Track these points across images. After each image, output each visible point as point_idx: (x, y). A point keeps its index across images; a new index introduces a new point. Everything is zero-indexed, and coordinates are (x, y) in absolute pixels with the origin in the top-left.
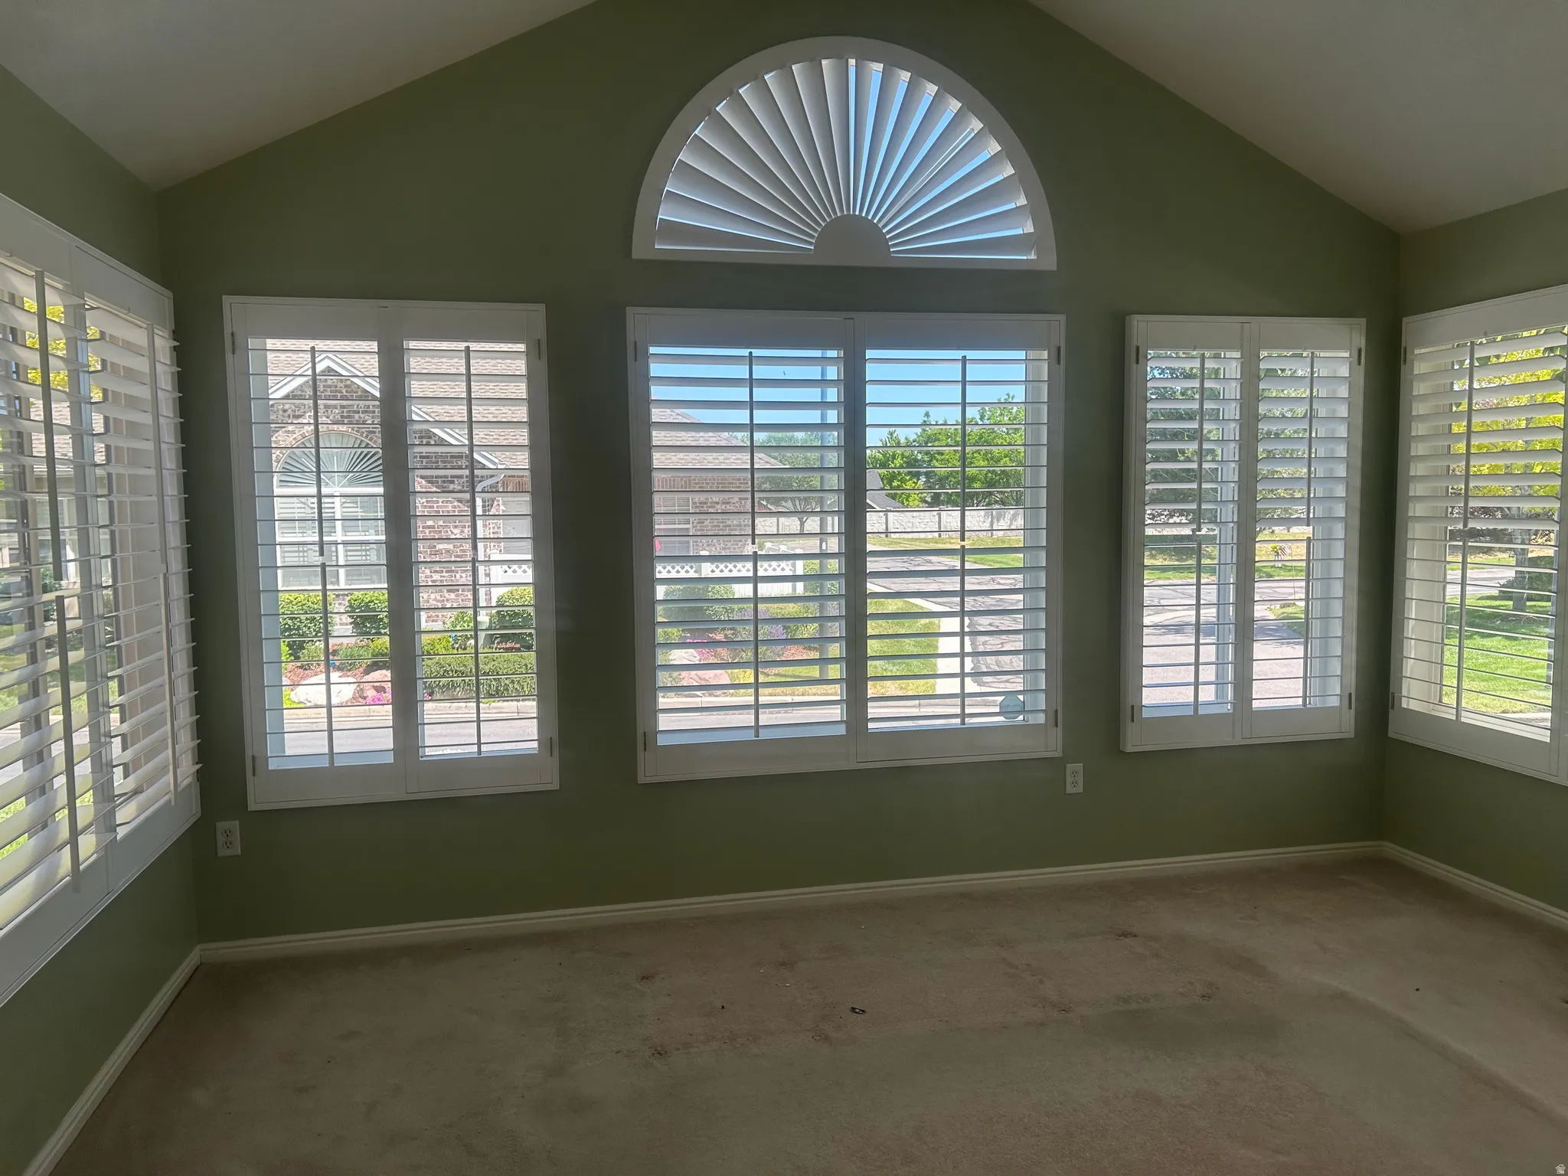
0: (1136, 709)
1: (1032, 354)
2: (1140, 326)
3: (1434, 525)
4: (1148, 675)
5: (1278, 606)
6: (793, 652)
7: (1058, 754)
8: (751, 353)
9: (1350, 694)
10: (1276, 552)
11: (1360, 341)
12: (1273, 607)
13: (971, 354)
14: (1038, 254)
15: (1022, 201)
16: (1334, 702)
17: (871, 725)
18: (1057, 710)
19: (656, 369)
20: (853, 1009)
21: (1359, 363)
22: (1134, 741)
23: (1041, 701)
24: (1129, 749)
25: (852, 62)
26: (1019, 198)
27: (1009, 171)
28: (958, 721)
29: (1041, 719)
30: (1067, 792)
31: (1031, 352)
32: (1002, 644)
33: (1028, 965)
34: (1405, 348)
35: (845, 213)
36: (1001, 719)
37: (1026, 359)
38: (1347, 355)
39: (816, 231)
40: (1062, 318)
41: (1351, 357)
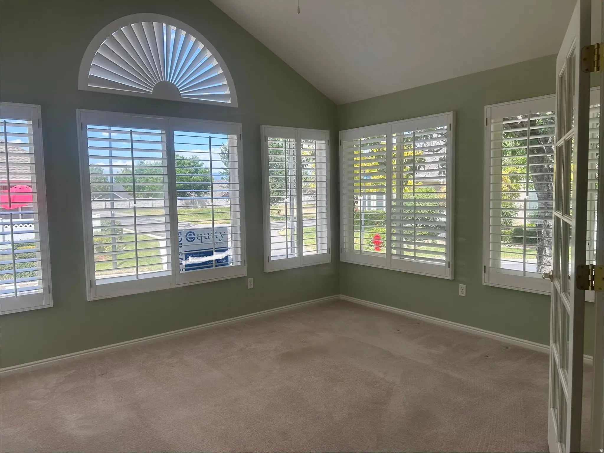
0: (269, 258)
1: (230, 136)
2: (266, 129)
4: (273, 246)
7: (246, 275)
8: (130, 130)
9: (330, 249)
11: (328, 138)
13: (212, 135)
14: (232, 101)
15: (225, 82)
16: (325, 252)
18: (245, 260)
19: (90, 134)
21: (328, 145)
22: (268, 269)
23: (239, 258)
24: (267, 271)
25: (164, 25)
26: (224, 81)
27: (221, 71)
29: (239, 263)
30: (248, 288)
31: (230, 135)
34: (340, 141)
35: (164, 80)
37: (228, 138)
39: (153, 85)
40: (241, 124)
41: (326, 143)
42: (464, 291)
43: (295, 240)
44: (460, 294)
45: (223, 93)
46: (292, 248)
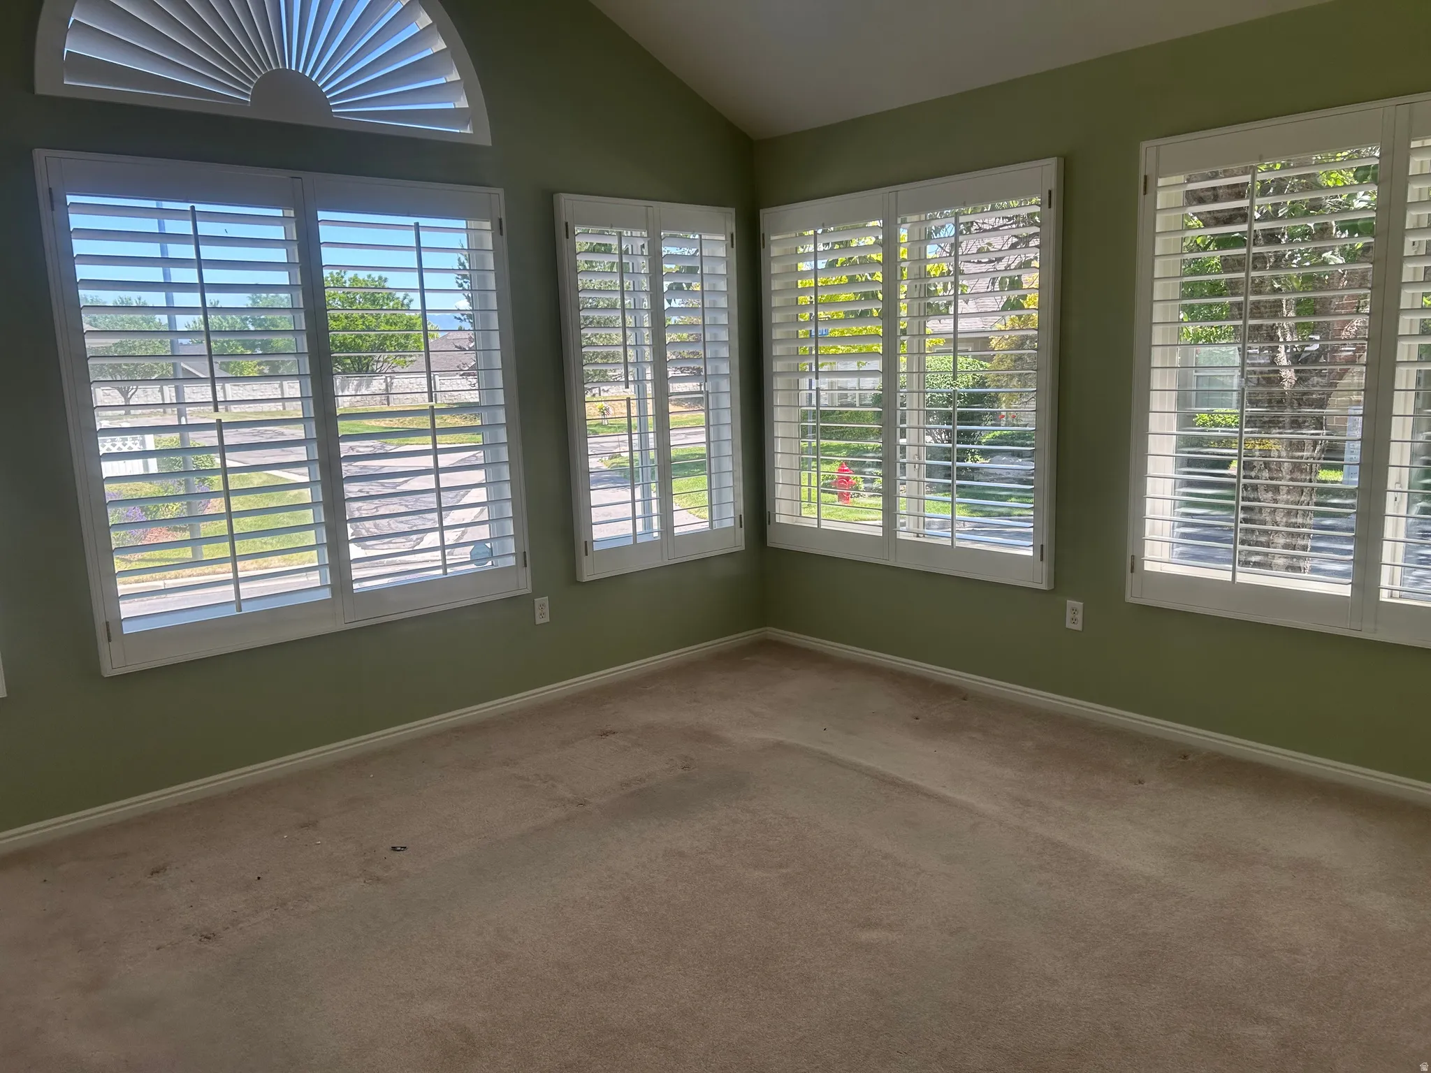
0: (588, 544)
1: (473, 224)
2: (568, 204)
3: (790, 378)
5: (607, 458)
6: (156, 534)
7: (529, 591)
8: (193, 208)
9: (741, 515)
10: (602, 412)
11: (732, 228)
12: (603, 459)
13: (423, 222)
14: (474, 128)
15: (455, 76)
16: (729, 523)
17: (355, 586)
18: (525, 552)
19: (77, 220)
20: (394, 849)
21: (732, 246)
22: (589, 571)
23: (511, 546)
24: (586, 579)
26: (452, 73)
27: (441, 45)
28: (440, 572)
29: (511, 561)
30: (537, 623)
31: (473, 222)
32: (376, 508)
33: (536, 775)
34: (763, 235)
35: (281, 67)
36: (473, 566)
37: (467, 229)
38: (723, 238)
39: (251, 83)
40: (500, 191)
41: (726, 240)
42: (1079, 616)
43: (654, 495)
44: (1069, 625)
45: (451, 106)
46: (647, 516)
